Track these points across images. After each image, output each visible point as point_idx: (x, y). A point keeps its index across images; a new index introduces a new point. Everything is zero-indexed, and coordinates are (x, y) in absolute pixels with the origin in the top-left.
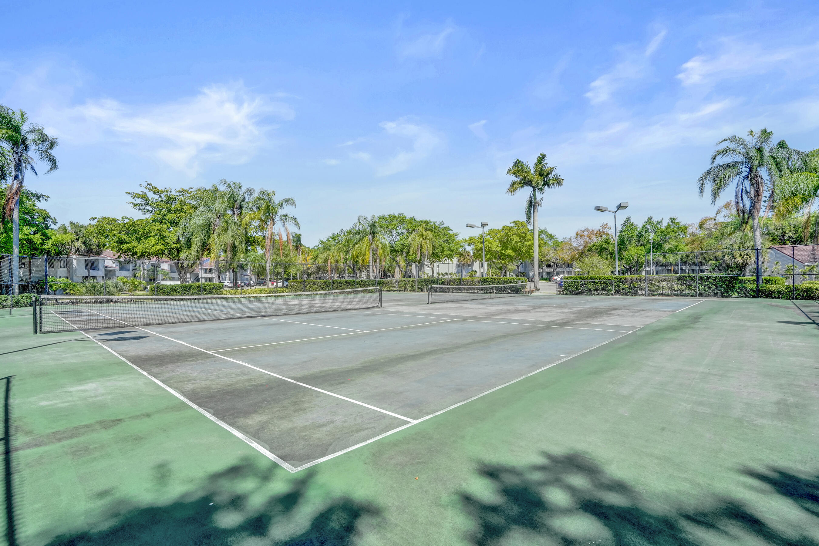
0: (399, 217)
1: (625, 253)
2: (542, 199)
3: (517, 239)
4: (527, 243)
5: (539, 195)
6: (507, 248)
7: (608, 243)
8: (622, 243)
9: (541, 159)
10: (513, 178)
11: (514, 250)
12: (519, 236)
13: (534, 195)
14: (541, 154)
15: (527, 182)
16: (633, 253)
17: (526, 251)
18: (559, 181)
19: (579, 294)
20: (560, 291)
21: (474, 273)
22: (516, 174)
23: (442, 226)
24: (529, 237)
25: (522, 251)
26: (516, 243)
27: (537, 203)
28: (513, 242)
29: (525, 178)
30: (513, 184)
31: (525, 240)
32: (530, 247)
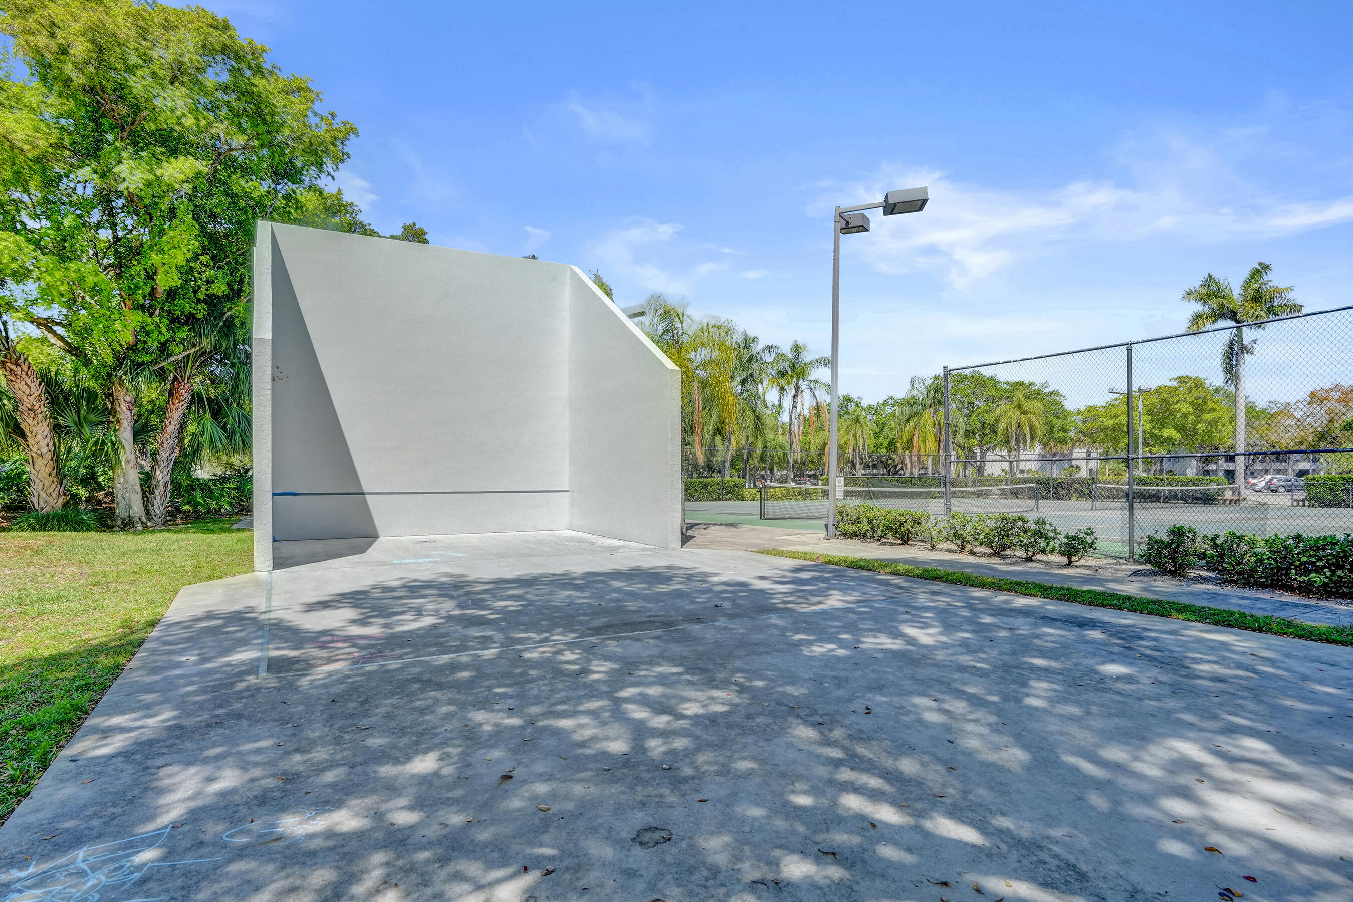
0: (973, 377)
2: (1255, 342)
3: (1186, 408)
4: (1207, 417)
5: (1248, 335)
6: (1163, 426)
9: (1258, 272)
10: (1198, 307)
11: (1180, 429)
12: (1191, 403)
13: (1239, 335)
14: (1260, 264)
15: (1224, 313)
17: (1203, 431)
18: (1294, 311)
19: (1338, 505)
20: (1298, 501)
21: (1075, 470)
22: (1203, 298)
23: (1047, 391)
24: (1210, 405)
25: (1195, 431)
26: (1185, 416)
27: (1244, 349)
28: (1178, 416)
29: (1222, 306)
30: (1198, 317)
31: (1202, 411)
32: (1213, 423)
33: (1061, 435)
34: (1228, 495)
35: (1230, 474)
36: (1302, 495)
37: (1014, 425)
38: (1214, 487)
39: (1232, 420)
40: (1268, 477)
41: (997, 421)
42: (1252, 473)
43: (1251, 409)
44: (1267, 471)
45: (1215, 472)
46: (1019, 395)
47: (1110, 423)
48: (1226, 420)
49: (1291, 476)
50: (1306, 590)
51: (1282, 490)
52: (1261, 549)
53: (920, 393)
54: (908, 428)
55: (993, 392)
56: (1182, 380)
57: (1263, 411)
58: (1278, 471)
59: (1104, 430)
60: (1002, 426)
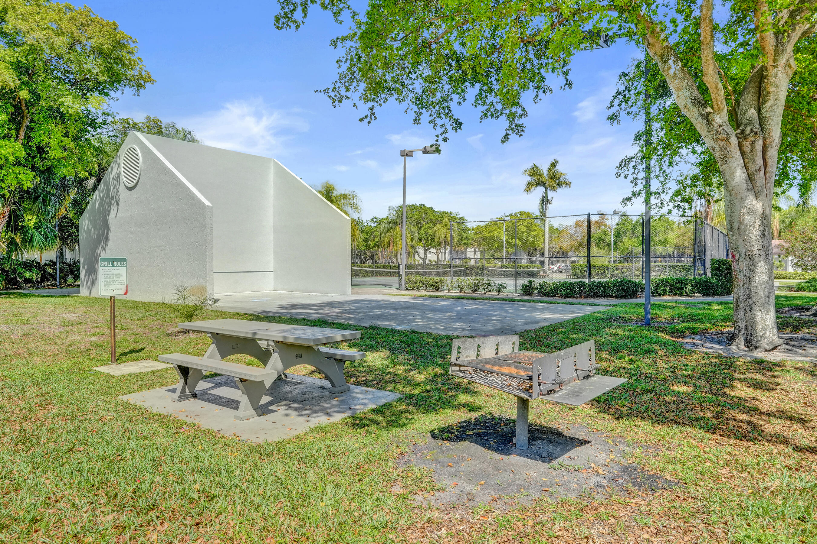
1: (620, 244)
2: (553, 198)
3: (523, 229)
4: (532, 233)
5: (550, 194)
6: (513, 238)
7: (606, 235)
8: (618, 235)
9: (554, 164)
10: (529, 179)
11: (521, 239)
12: (526, 226)
13: (546, 194)
14: (554, 160)
15: (540, 183)
16: (627, 244)
17: (531, 241)
18: (568, 184)
20: (568, 276)
22: (531, 175)
23: (459, 217)
24: (534, 227)
25: (527, 240)
26: (523, 233)
27: (548, 201)
28: (520, 232)
29: (539, 180)
30: (529, 184)
31: (530, 230)
32: (535, 237)
33: (466, 241)
34: (542, 273)
35: (542, 263)
36: (570, 273)
37: (443, 236)
38: (536, 269)
39: (543, 235)
40: (558, 265)
41: (434, 234)
42: (552, 262)
43: (551, 228)
44: (558, 262)
45: (535, 262)
46: (446, 219)
47: (488, 235)
48: (540, 235)
49: (568, 264)
50: (561, 296)
51: (564, 271)
52: (551, 285)
53: (392, 216)
54: (387, 236)
55: (432, 217)
56: (522, 213)
57: (557, 229)
58: (563, 262)
59: (485, 239)
60: (437, 236)
